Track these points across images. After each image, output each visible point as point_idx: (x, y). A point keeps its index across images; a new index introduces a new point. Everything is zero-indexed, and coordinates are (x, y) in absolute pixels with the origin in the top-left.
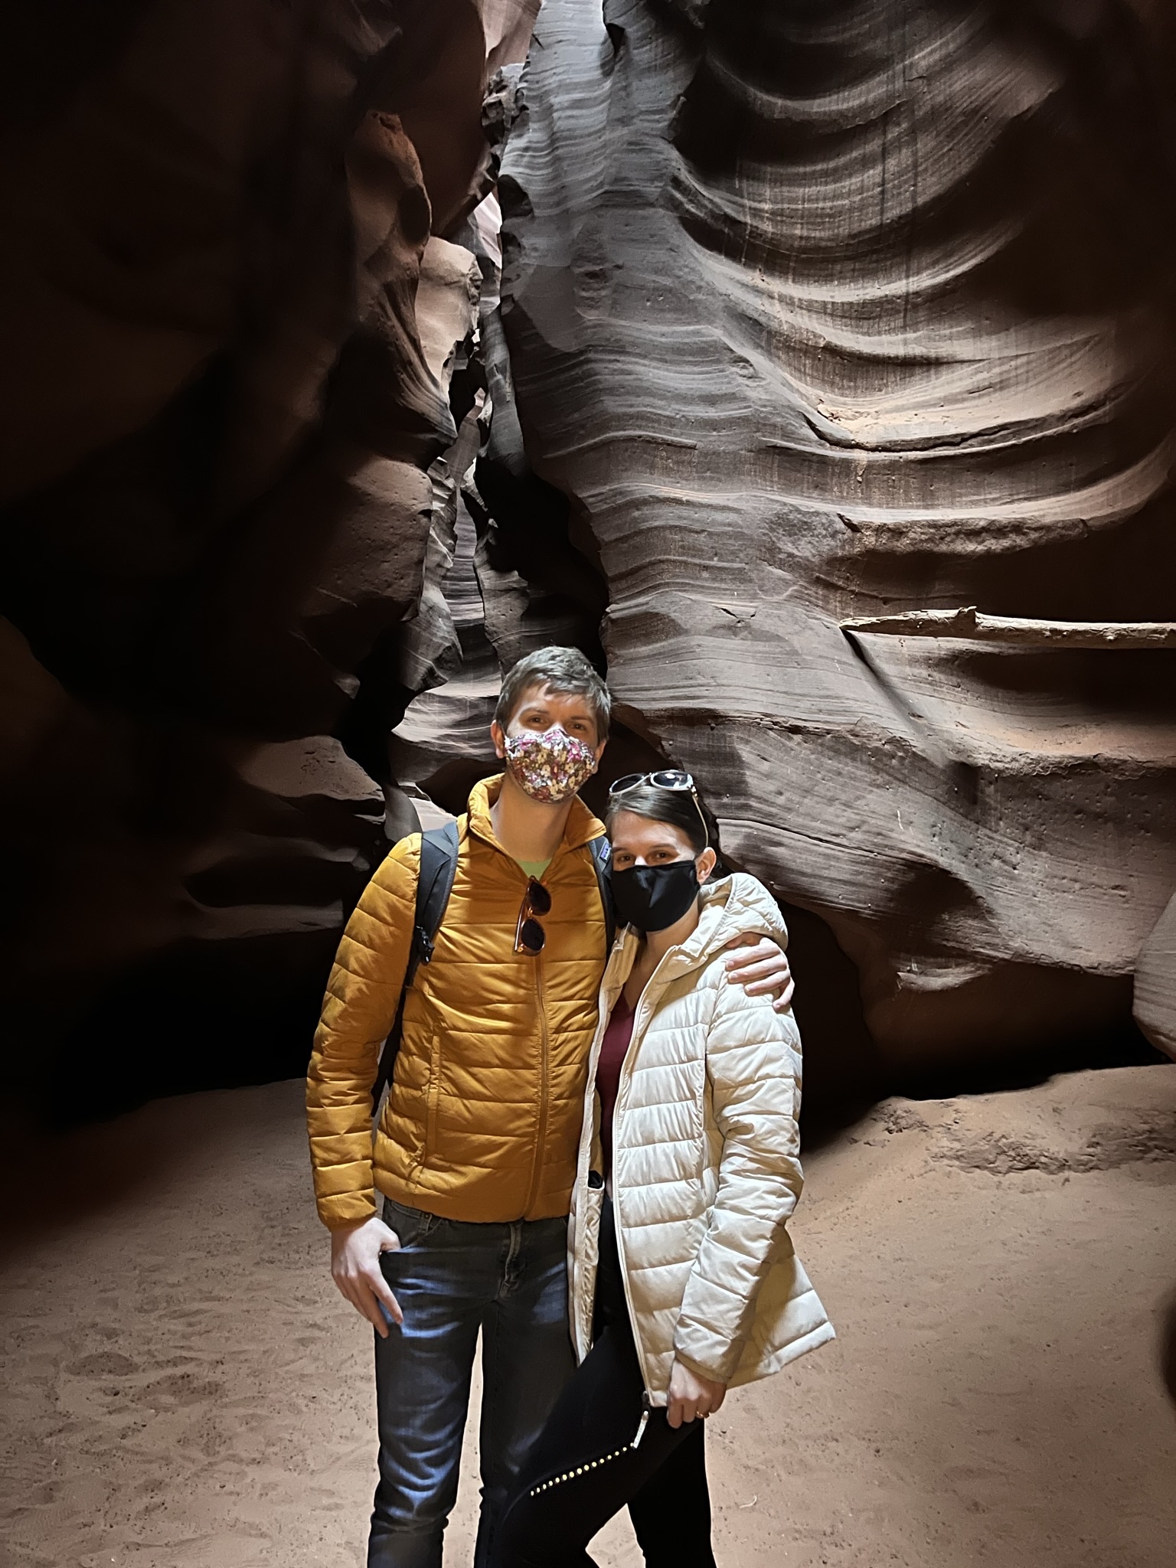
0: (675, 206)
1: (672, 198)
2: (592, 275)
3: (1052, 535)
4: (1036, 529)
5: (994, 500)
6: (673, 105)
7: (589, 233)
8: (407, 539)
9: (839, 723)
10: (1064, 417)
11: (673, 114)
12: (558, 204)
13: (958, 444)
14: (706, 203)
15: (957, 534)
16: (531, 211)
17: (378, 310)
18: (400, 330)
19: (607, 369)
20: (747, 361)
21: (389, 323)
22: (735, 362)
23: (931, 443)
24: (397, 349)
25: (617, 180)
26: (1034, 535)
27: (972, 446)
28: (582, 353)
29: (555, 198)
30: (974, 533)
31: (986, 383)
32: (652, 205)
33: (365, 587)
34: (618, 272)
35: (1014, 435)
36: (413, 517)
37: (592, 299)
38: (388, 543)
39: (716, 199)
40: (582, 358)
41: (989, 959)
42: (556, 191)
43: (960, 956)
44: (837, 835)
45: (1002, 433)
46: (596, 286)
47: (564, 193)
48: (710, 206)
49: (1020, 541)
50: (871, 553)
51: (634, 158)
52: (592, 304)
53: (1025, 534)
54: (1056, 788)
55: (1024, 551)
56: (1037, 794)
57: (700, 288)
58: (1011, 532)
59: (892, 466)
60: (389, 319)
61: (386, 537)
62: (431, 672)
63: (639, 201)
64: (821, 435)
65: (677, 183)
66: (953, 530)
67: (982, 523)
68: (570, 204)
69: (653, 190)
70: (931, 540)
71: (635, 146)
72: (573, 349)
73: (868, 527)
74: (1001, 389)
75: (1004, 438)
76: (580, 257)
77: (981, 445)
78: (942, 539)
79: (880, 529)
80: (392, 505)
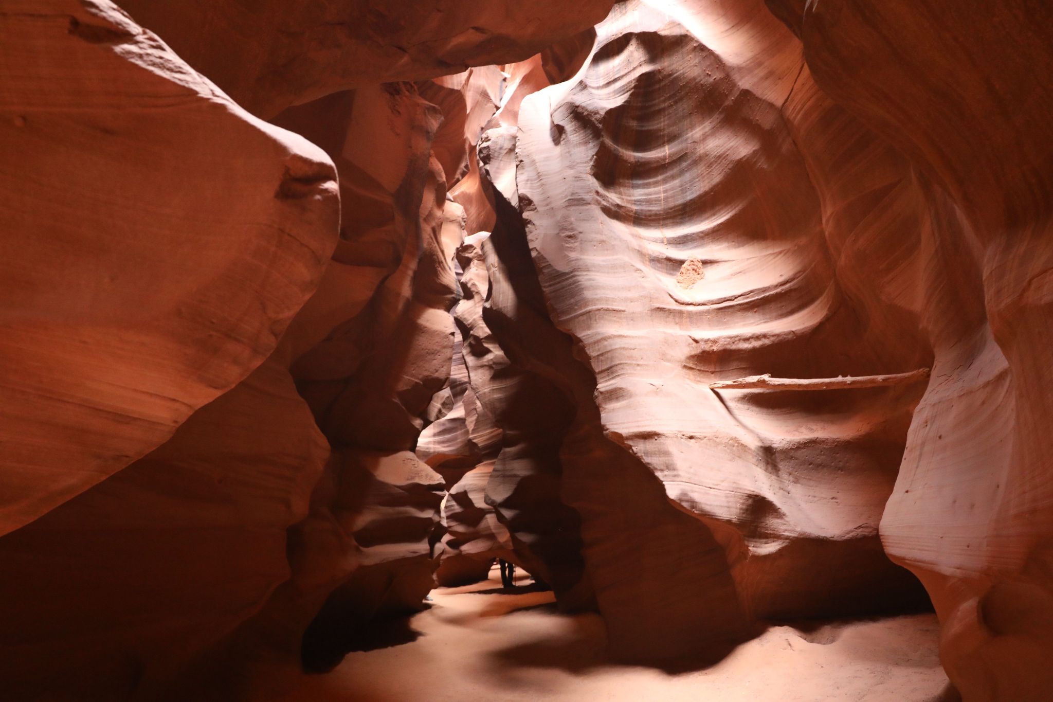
0: (599, 203)
1: (597, 201)
2: (570, 237)
3: (781, 338)
4: (773, 336)
5: (753, 323)
6: (591, 160)
7: (565, 218)
8: (445, 347)
9: (709, 433)
10: (776, 286)
11: (592, 163)
12: (547, 205)
13: (733, 300)
14: (610, 200)
15: (740, 340)
16: (536, 208)
17: (431, 241)
18: (438, 248)
19: (584, 279)
20: (641, 270)
21: (434, 245)
22: (636, 271)
23: (722, 300)
24: (438, 257)
25: (573, 194)
26: (772, 339)
27: (739, 300)
28: (572, 272)
29: (545, 203)
30: (747, 340)
31: (739, 271)
32: (589, 204)
33: (426, 373)
34: (581, 235)
35: (757, 294)
36: (446, 337)
37: (571, 247)
38: (436, 350)
39: (613, 197)
40: (571, 274)
41: (787, 538)
42: (545, 200)
43: (776, 537)
44: (717, 485)
45: (751, 294)
46: (573, 241)
47: (549, 200)
48: (611, 201)
49: (767, 342)
50: (704, 352)
51: (579, 184)
52: (572, 249)
53: (768, 338)
54: (800, 454)
55: (769, 346)
56: (792, 458)
57: (615, 239)
58: (762, 337)
59: (708, 312)
60: (434, 244)
61: (435, 347)
62: (440, 411)
63: (584, 202)
64: (676, 301)
65: (597, 193)
66: (737, 339)
67: (750, 335)
68: (553, 205)
69: (588, 197)
70: (729, 344)
71: (577, 178)
72: (567, 271)
73: (702, 340)
74: (745, 273)
75: (753, 296)
76: (563, 229)
77: (744, 299)
78: (733, 343)
79: (706, 341)
80: (437, 331)
